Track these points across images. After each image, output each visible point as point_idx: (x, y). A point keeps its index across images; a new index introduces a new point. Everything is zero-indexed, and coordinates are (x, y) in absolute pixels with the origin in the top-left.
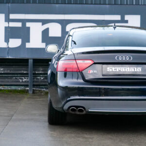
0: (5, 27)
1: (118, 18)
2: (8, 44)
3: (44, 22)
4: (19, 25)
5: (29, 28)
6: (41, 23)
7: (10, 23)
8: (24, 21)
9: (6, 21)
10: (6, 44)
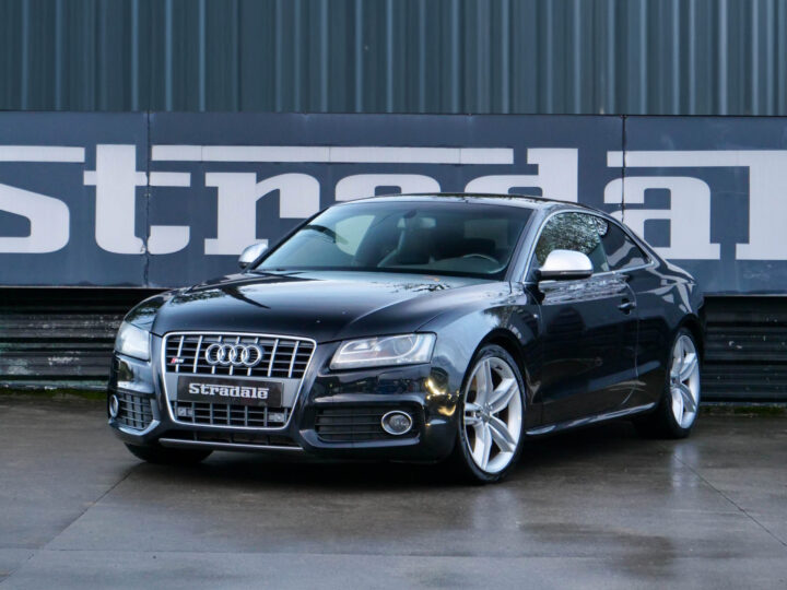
0: (139, 189)
1: (505, 156)
2: (146, 243)
3: (264, 171)
4: (182, 180)
5: (215, 190)
6: (253, 176)
7: (153, 174)
8: (198, 169)
9: (139, 169)
10: (140, 242)
